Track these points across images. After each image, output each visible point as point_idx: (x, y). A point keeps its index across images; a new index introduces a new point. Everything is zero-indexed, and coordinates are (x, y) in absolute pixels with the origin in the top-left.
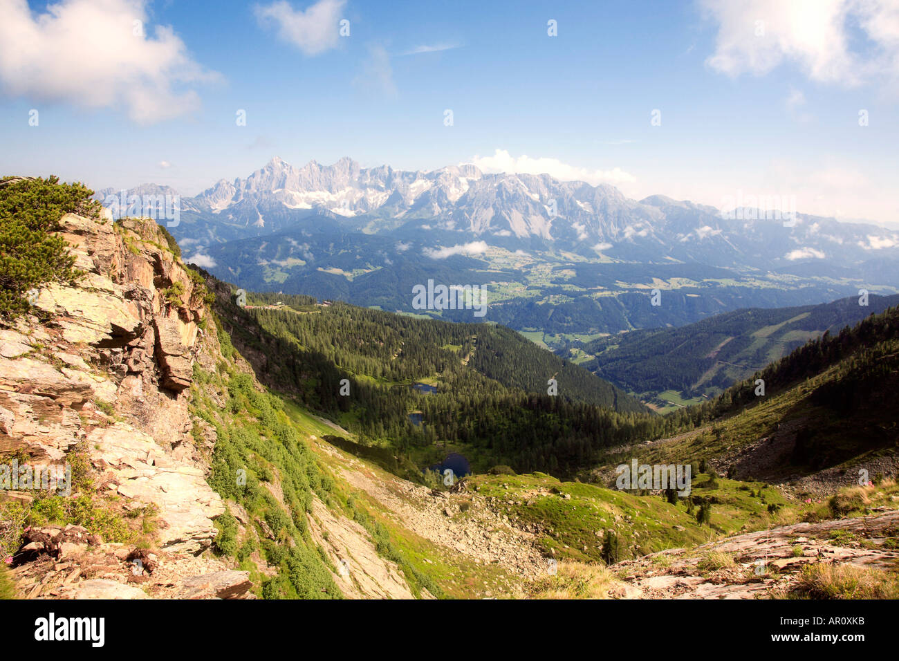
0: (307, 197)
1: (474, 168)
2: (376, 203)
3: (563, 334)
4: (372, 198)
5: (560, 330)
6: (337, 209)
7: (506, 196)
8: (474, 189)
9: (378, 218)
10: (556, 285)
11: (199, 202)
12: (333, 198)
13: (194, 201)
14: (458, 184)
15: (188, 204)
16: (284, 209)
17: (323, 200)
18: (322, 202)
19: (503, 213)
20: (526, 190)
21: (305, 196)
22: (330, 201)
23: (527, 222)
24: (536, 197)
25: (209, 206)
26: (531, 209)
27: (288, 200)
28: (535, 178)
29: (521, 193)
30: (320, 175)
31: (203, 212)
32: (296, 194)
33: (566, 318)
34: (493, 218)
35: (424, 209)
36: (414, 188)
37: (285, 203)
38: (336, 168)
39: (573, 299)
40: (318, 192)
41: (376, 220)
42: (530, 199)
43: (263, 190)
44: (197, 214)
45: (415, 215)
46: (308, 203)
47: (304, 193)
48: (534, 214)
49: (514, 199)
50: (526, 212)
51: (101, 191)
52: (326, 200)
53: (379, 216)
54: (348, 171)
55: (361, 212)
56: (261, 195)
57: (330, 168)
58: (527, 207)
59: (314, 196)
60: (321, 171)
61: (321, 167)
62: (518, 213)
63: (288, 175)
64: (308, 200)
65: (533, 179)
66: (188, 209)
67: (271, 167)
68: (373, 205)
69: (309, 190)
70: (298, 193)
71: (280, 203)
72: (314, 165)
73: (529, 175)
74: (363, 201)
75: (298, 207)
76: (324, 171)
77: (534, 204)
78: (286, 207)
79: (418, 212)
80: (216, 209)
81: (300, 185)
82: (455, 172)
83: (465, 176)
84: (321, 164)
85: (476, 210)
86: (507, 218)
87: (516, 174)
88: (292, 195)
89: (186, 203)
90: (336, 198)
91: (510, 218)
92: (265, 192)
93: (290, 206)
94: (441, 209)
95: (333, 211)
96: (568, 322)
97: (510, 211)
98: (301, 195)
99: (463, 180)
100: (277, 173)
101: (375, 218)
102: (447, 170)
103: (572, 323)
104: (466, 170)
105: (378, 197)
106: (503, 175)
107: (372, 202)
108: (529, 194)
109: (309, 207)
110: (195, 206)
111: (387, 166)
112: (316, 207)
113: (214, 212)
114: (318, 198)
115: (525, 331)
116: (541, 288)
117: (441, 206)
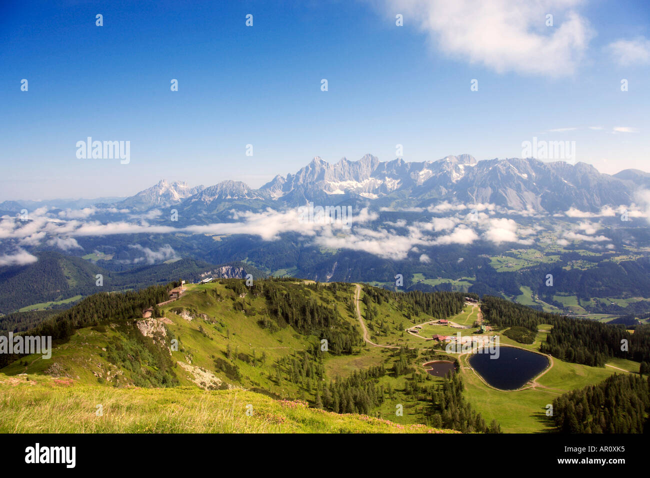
0: (341, 186)
1: (469, 156)
2: (394, 187)
3: (598, 299)
4: (389, 184)
5: (594, 294)
6: (364, 193)
7: (501, 177)
8: (473, 173)
9: (398, 199)
10: (571, 251)
11: (262, 192)
12: (360, 185)
13: (258, 192)
14: (458, 170)
15: (255, 194)
16: (325, 195)
17: (353, 187)
18: (352, 189)
19: (500, 191)
20: (516, 171)
21: (338, 184)
22: (358, 188)
23: (521, 197)
24: (525, 176)
25: (270, 195)
26: (523, 186)
27: (327, 189)
28: (523, 161)
29: (513, 173)
30: (349, 169)
31: (266, 199)
32: (332, 183)
33: (596, 282)
34: (492, 195)
35: (433, 191)
36: (423, 175)
37: (325, 191)
38: (361, 163)
39: (597, 264)
40: (349, 182)
41: (397, 201)
42: (521, 178)
43: (308, 181)
44: (262, 201)
45: (427, 196)
46: (342, 190)
47: (338, 183)
48: (526, 191)
49: (508, 179)
50: (518, 189)
51: (195, 188)
52: (355, 187)
53: (398, 197)
54: (370, 164)
55: (382, 195)
56: (307, 185)
57: (357, 163)
58: (520, 185)
59: (345, 184)
60: (350, 166)
61: (349, 162)
62: (511, 189)
63: (326, 170)
64: (341, 188)
65: (521, 162)
66: (255, 198)
67: (313, 165)
68: (391, 189)
69: (341, 180)
70: (333, 183)
71: (322, 190)
72: (344, 161)
73: (517, 159)
74: (383, 187)
75: (334, 193)
76: (353, 166)
77: (525, 182)
78: (326, 193)
79: (429, 193)
80: (274, 197)
81: (335, 176)
82: (454, 160)
83: (462, 164)
84: (349, 160)
85: (476, 190)
86: (504, 195)
87: (507, 159)
88: (330, 184)
89: (254, 193)
90: (362, 185)
91: (506, 194)
92: (310, 183)
93: (328, 193)
94: (447, 189)
95: (361, 195)
96: (599, 286)
97: (505, 188)
98: (336, 184)
99: (461, 167)
100: (318, 169)
101: (395, 199)
102: (448, 159)
103: (603, 287)
104: (462, 159)
105: (394, 183)
106: (496, 161)
107: (390, 187)
108: (519, 174)
109: (343, 193)
110: (259, 195)
111: (400, 159)
112: (347, 191)
113: (273, 199)
114: (349, 186)
115: (559, 295)
116: (558, 254)
117: (446, 188)
